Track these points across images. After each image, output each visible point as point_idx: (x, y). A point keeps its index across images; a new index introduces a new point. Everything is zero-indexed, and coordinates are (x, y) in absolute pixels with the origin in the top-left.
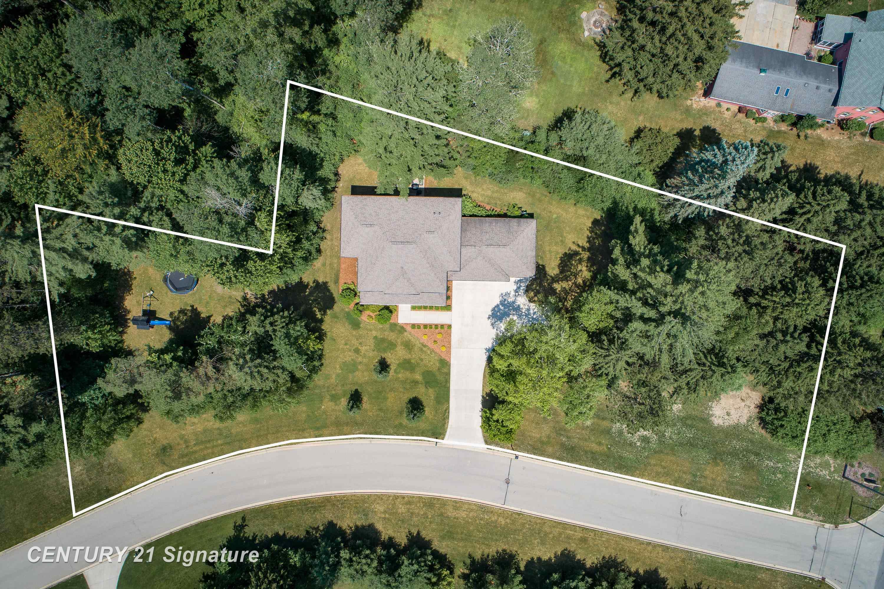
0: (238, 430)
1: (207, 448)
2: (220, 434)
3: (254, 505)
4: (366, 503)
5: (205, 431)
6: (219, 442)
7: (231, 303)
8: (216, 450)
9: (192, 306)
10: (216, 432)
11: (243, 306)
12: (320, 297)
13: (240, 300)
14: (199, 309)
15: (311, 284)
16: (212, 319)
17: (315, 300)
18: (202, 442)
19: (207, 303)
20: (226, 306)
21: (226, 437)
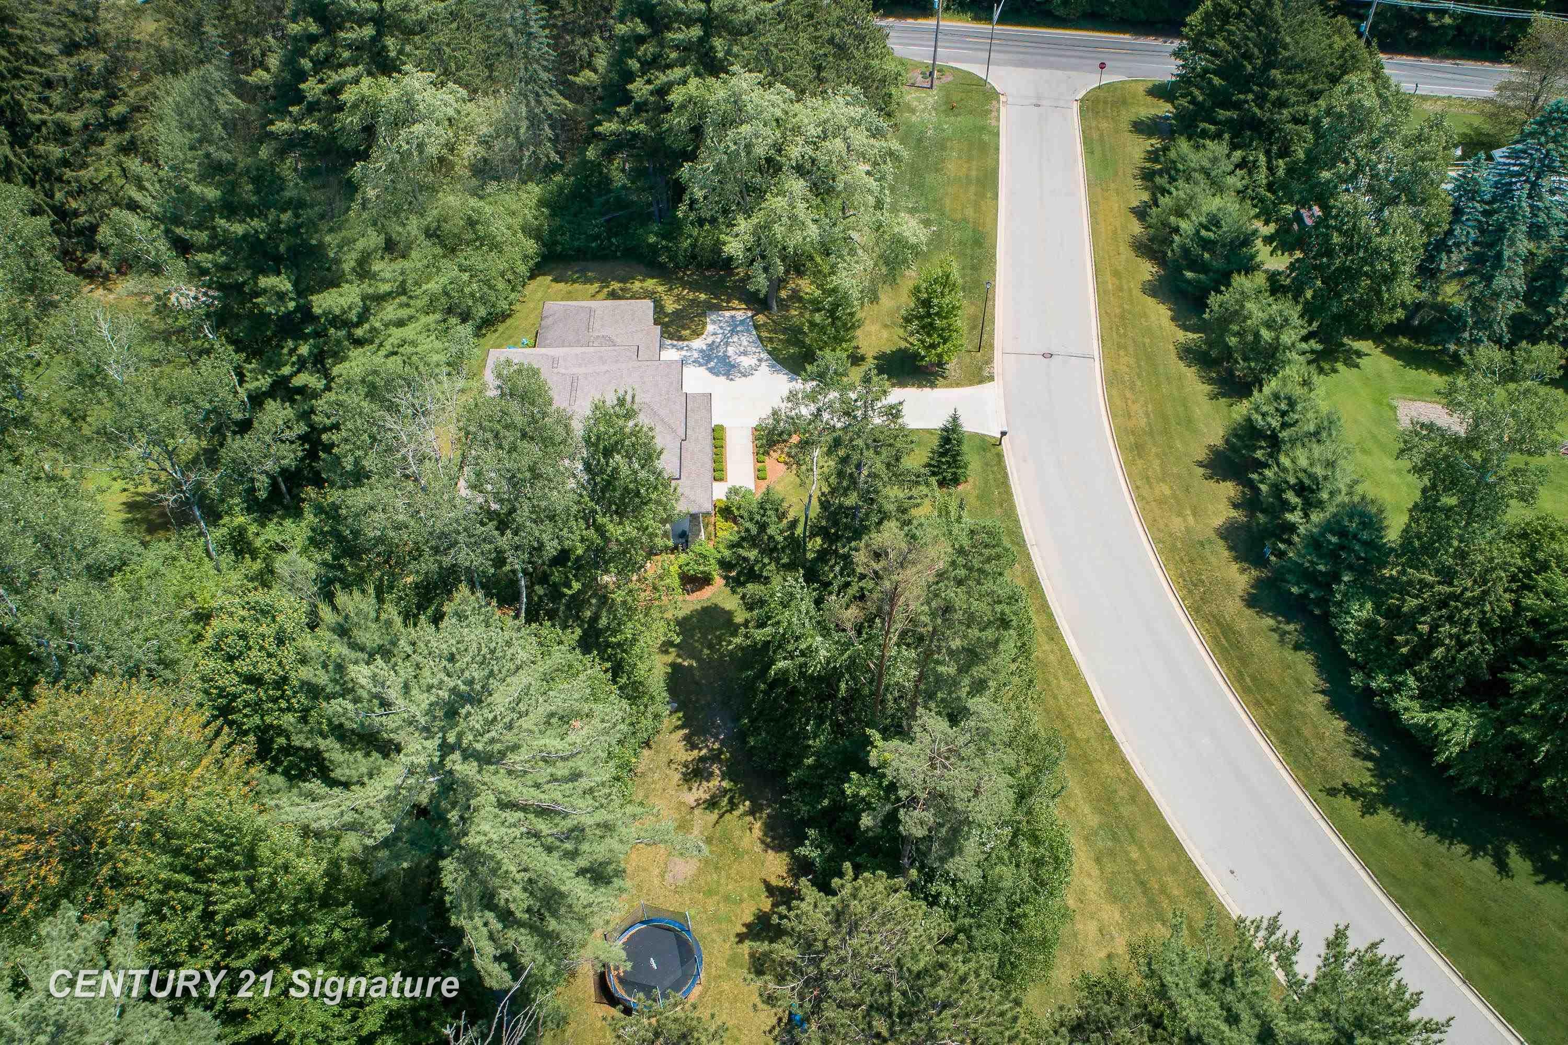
0: (1087, 809)
1: (1163, 890)
2: (1112, 853)
3: (1278, 765)
4: (1174, 545)
5: (1113, 897)
6: (1134, 855)
7: (726, 838)
8: (1161, 861)
9: (741, 938)
10: (1109, 867)
11: (733, 806)
12: (704, 636)
13: (714, 816)
14: (749, 919)
15: (670, 659)
16: (774, 882)
17: (711, 646)
18: (1152, 902)
19: (727, 898)
20: (735, 850)
21: (1115, 838)
